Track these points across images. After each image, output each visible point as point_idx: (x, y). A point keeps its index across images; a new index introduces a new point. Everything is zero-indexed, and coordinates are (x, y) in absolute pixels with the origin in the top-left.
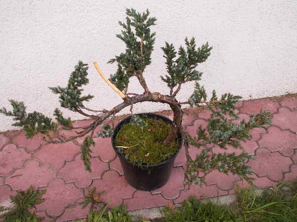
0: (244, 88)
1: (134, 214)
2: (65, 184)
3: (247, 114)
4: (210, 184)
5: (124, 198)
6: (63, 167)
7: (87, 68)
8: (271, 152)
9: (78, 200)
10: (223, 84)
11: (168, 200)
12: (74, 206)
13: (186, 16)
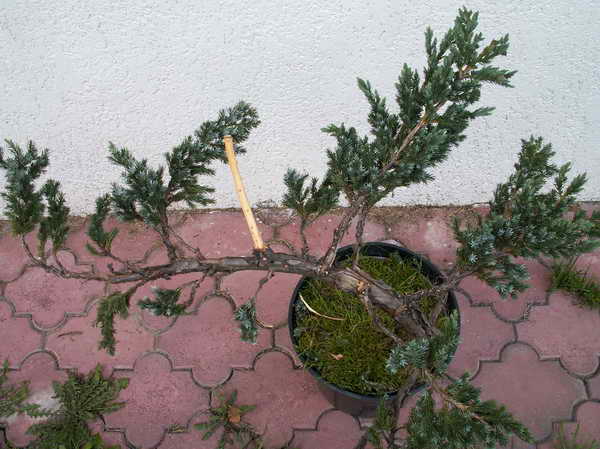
2: (172, 370)
5: (297, 426)
6: (171, 327)
9: (195, 415)
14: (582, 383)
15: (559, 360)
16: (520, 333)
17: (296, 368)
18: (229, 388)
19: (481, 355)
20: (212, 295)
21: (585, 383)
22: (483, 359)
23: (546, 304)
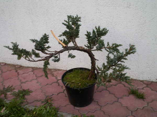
0: (152, 73)
1: (61, 113)
2: (42, 92)
3: (151, 89)
4: (106, 114)
5: (61, 105)
6: (45, 86)
7: (48, 37)
8: (154, 111)
9: (42, 99)
10: (138, 68)
11: (81, 113)
12: (39, 101)
13: (115, 24)
14: (131, 112)
15: (127, 107)
16: (119, 100)
17: (66, 96)
18: (51, 97)
19: (108, 102)
20: (56, 82)
21: (132, 112)
22: (108, 103)
23: (128, 96)
